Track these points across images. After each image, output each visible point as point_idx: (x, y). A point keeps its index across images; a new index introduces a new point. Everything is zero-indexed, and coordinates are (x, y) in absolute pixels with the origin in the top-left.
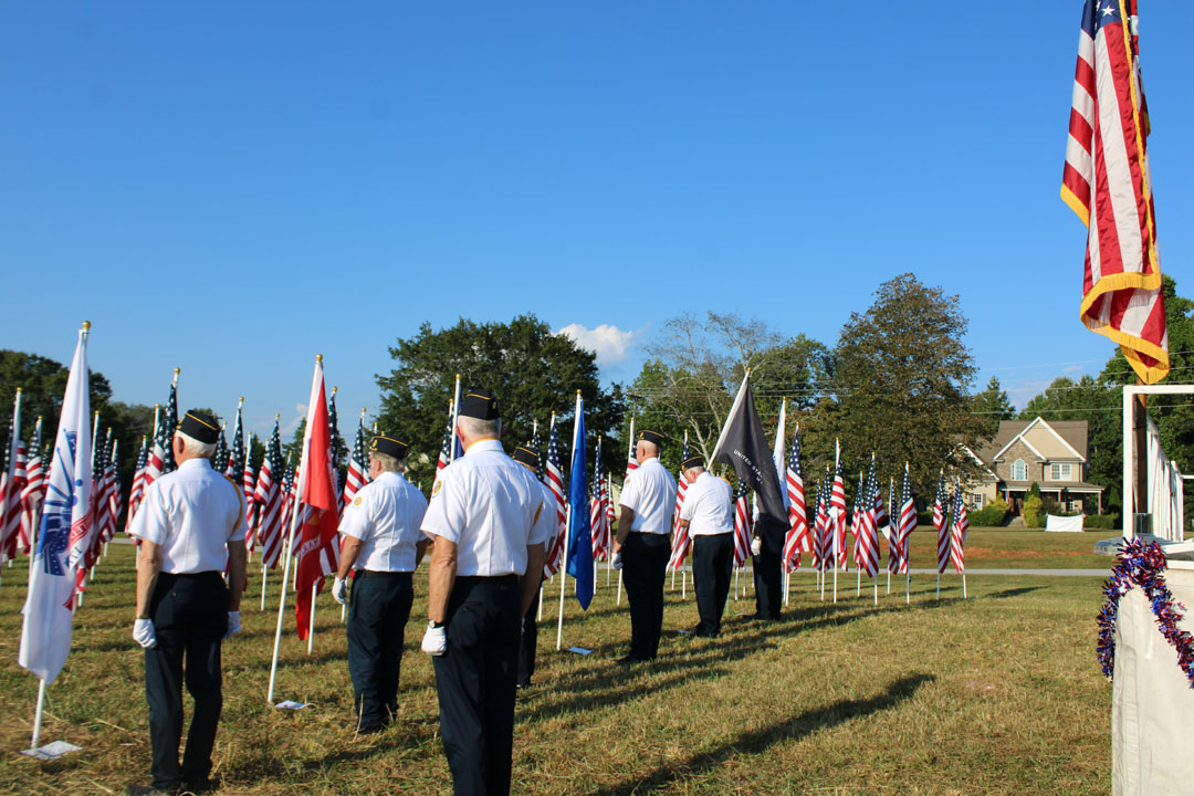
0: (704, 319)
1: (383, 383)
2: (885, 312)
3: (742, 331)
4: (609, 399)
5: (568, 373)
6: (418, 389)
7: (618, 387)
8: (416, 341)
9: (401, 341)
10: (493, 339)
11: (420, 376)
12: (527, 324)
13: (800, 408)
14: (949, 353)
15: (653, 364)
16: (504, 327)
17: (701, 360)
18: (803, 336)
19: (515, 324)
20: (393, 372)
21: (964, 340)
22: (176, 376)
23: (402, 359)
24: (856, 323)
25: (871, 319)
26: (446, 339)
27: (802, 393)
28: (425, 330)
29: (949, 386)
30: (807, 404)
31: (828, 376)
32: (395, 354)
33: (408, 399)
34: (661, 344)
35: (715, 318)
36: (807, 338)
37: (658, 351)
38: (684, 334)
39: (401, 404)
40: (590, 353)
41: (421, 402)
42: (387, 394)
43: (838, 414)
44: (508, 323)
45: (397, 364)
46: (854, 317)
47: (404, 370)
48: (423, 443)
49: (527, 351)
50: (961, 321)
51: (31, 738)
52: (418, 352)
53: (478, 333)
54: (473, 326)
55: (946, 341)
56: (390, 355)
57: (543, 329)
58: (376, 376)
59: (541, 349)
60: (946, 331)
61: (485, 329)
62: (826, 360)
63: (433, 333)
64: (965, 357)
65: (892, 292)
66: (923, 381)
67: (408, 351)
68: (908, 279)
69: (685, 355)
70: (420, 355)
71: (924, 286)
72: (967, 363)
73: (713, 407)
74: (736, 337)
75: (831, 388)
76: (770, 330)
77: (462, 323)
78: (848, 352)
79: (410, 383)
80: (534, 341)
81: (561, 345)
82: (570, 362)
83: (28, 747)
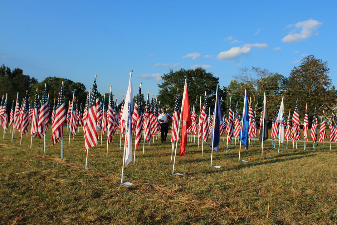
0: (250, 68)
1: (160, 86)
2: (304, 66)
3: (261, 72)
4: (222, 91)
5: (211, 83)
6: (169, 88)
7: (225, 88)
8: (169, 74)
9: (165, 75)
10: (190, 74)
11: (170, 84)
12: (199, 70)
13: (276, 94)
14: (323, 78)
15: (233, 81)
16: (193, 71)
17: (249, 80)
18: (277, 73)
19: (196, 70)
20: (162, 83)
21: (328, 75)
22: (141, 84)
23: (165, 80)
24: (295, 70)
25: (300, 68)
26: (177, 74)
27: (277, 90)
28: (171, 72)
29: (323, 88)
30: (278, 93)
31: (284, 85)
32: (163, 78)
33: (167, 90)
34: (238, 76)
35: (254, 68)
36: (278, 74)
37: (237, 78)
38: (245, 72)
39: (165, 92)
40: (217, 78)
41: (170, 91)
42: (161, 89)
43: (289, 96)
44: (194, 70)
45: (163, 81)
46: (295, 68)
47: (165, 82)
48: (171, 103)
49: (200, 77)
50: (328, 69)
51: (120, 181)
52: (169, 78)
53: (186, 72)
54: (184, 70)
55: (323, 75)
56: (162, 79)
57: (204, 71)
58: (158, 84)
59: (204, 77)
60: (323, 72)
61: (188, 71)
62: (283, 80)
63: (173, 72)
64: (329, 80)
65: (306, 60)
66: (315, 86)
67: (166, 77)
68: (312, 57)
69: (245, 79)
70: (170, 79)
71: (316, 59)
72: (329, 81)
73: (253, 94)
74: (260, 74)
75: (285, 88)
76: (269, 72)
77: (182, 69)
78: (292, 78)
79: (167, 86)
80: (202, 74)
81: (209, 76)
82: (212, 80)
83: (120, 183)
